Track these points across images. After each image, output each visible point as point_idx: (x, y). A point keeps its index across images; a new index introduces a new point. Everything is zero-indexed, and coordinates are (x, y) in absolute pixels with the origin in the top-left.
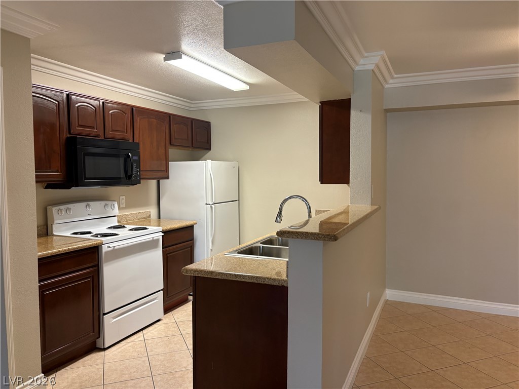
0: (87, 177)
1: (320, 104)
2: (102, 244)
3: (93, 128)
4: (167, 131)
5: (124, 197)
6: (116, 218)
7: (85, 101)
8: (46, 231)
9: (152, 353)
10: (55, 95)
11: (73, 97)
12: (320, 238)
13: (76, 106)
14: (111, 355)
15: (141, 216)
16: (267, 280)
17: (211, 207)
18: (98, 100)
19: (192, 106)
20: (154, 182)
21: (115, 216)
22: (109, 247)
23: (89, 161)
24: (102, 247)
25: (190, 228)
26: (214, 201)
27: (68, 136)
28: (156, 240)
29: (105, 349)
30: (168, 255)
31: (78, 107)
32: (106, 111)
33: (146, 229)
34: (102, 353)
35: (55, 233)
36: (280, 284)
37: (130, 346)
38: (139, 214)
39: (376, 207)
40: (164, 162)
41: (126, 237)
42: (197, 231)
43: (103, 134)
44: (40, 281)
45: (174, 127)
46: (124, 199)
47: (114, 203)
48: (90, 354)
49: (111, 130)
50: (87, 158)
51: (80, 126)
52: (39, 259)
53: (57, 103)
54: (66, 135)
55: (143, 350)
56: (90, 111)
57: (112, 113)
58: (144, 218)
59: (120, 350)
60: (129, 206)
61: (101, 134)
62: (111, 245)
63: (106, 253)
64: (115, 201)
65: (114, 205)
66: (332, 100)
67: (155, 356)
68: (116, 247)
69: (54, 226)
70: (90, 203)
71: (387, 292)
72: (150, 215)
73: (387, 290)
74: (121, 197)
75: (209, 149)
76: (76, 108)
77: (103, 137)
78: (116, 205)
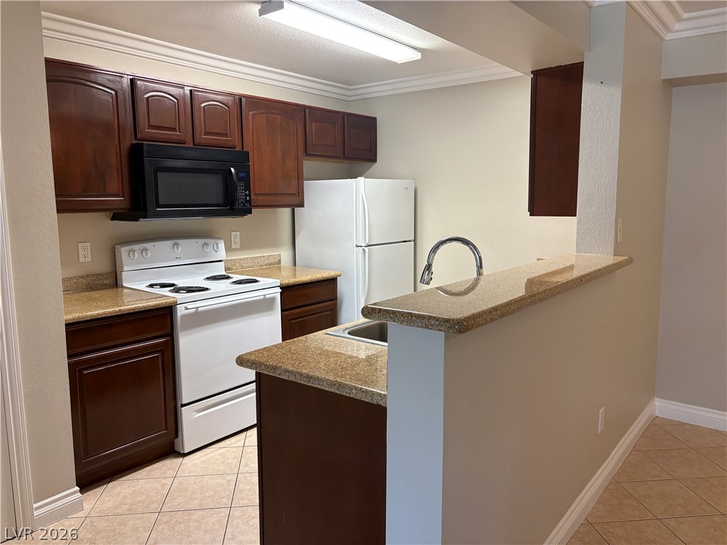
0: (160, 203)
1: (532, 76)
2: (176, 304)
3: (174, 129)
4: (300, 134)
5: (238, 233)
6: (223, 263)
7: (159, 89)
8: (114, 280)
9: (247, 469)
10: (109, 80)
11: (138, 82)
12: (432, 326)
13: (146, 96)
14: (189, 465)
15: (266, 262)
16: (354, 391)
17: (364, 250)
18: (182, 87)
19: (350, 93)
20: (287, 211)
21: (221, 261)
22: (186, 309)
23: (163, 178)
24: (176, 308)
25: (332, 282)
26: (367, 241)
27: (134, 142)
28: (269, 299)
29: (185, 455)
30: (292, 321)
31: (148, 98)
32: (195, 103)
33: (255, 281)
34: (180, 460)
35: (125, 285)
36: (375, 402)
37: (220, 454)
38: (262, 258)
39: (621, 259)
40: (295, 182)
41: (223, 293)
42: (342, 286)
43: (191, 139)
44: (69, 357)
45: (313, 127)
46: (238, 238)
47: (218, 241)
48: (162, 460)
49: (203, 133)
50: (160, 174)
51: (151, 127)
52: (67, 325)
53: (113, 92)
54: (129, 140)
55: (235, 462)
56: (168, 104)
57: (204, 107)
58: (271, 264)
59: (205, 458)
60: (245, 246)
61: (189, 139)
62: (189, 306)
63: (183, 316)
64: (220, 239)
65: (217, 244)
66: (553, 66)
67: (247, 475)
68: (200, 309)
69: (124, 274)
70: (180, 241)
71: (656, 403)
72: (280, 260)
73: (657, 399)
74: (233, 234)
75: (373, 159)
76: (145, 100)
77: (192, 143)
78: (222, 245)
